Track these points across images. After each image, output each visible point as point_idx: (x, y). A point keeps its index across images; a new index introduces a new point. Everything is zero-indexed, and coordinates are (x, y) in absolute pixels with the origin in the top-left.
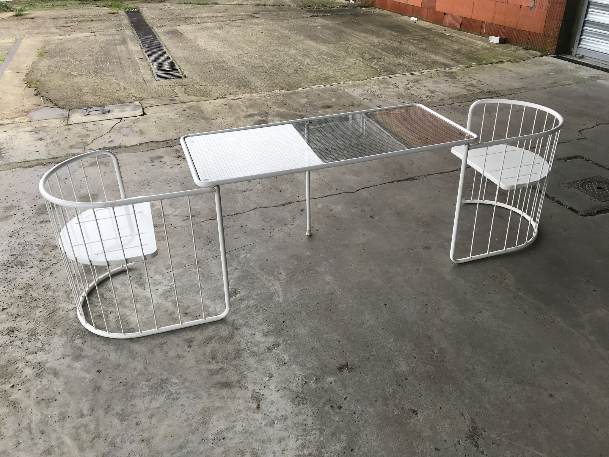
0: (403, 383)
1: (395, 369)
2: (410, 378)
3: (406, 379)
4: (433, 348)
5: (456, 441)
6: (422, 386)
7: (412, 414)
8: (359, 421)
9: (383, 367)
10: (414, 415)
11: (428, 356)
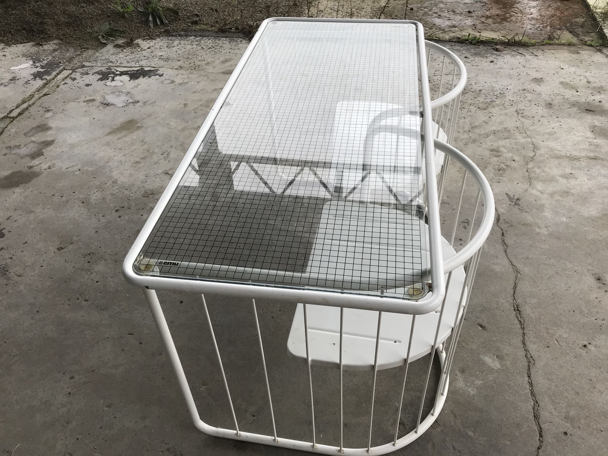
0: (88, 258)
1: (105, 260)
2: (87, 265)
3: (89, 262)
4: (89, 303)
5: (14, 258)
6: (71, 268)
7: (62, 246)
8: (95, 215)
9: (117, 254)
10: (60, 246)
11: (87, 293)
